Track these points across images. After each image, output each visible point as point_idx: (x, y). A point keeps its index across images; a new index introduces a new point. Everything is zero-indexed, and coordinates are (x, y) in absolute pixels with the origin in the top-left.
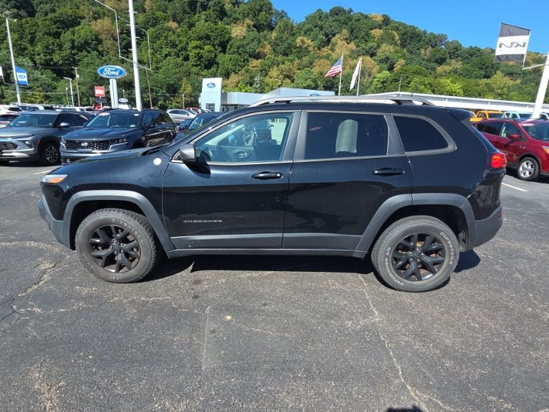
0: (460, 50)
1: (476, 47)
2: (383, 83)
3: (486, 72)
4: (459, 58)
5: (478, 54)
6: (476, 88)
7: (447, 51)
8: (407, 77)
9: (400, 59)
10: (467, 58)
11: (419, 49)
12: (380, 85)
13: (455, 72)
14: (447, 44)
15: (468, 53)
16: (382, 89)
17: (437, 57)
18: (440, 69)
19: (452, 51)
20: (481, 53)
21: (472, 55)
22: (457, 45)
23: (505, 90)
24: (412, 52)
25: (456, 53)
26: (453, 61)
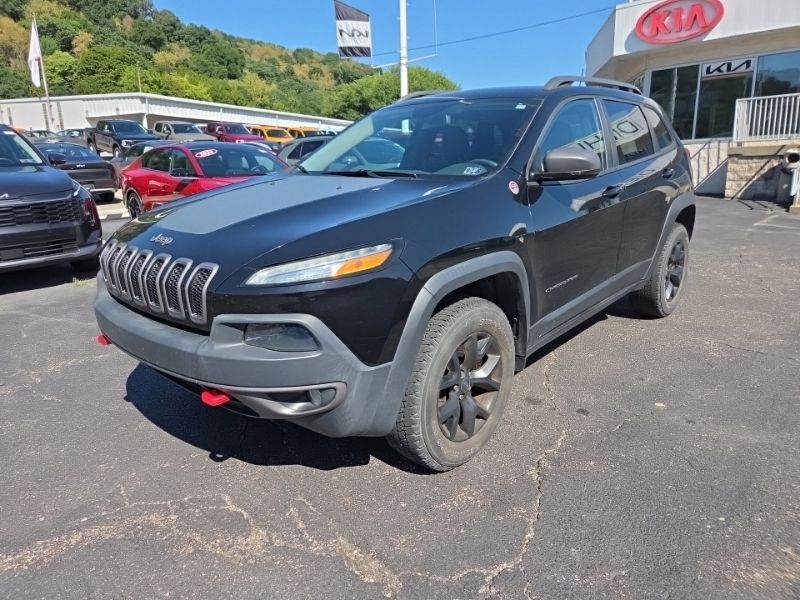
0: (180, 28)
1: (202, 26)
2: (64, 74)
3: (229, 69)
4: (182, 42)
5: (209, 38)
6: (228, 93)
7: (161, 26)
8: (110, 67)
9: (80, 32)
10: (194, 43)
11: (108, 17)
12: (59, 80)
13: (185, 63)
14: (153, 14)
15: (193, 34)
16: (66, 86)
17: (147, 35)
18: (160, 57)
19: (167, 28)
20: (213, 38)
21: (201, 41)
22: (172, 19)
23: (266, 99)
24: (96, 21)
25: (175, 33)
26: (175, 46)
